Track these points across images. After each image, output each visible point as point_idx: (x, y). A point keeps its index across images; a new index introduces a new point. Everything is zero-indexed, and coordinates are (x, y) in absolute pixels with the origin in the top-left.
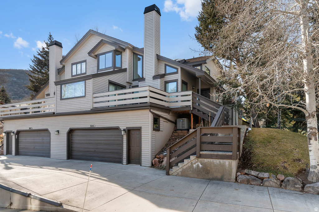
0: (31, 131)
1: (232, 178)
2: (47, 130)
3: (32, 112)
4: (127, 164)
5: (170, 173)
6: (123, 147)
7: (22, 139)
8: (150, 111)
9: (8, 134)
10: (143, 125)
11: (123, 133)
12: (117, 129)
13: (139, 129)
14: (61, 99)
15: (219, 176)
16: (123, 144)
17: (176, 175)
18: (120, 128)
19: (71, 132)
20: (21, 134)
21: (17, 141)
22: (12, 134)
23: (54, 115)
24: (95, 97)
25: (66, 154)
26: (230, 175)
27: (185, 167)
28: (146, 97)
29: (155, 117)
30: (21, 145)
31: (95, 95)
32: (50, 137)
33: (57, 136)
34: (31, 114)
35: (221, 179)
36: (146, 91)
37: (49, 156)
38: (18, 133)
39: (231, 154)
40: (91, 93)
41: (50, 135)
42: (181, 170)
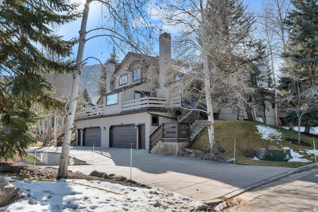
0: (91, 128)
1: (176, 153)
2: (99, 127)
3: (92, 115)
4: (138, 149)
5: (151, 152)
6: (136, 137)
7: (87, 134)
8: (148, 113)
9: (79, 130)
10: (146, 122)
11: (136, 127)
12: (134, 125)
13: (144, 125)
14: (106, 106)
15: (171, 152)
16: (136, 136)
17: (153, 153)
18: (135, 124)
19: (112, 128)
20: (86, 131)
21: (84, 135)
22: (81, 131)
23: (103, 116)
24: (123, 104)
25: (109, 143)
26: (176, 151)
27: (157, 148)
28: (147, 104)
29: (153, 116)
30: (86, 139)
31: (123, 103)
32: (101, 132)
33: (104, 131)
34: (91, 116)
35: (172, 155)
36: (146, 100)
37: (100, 146)
38: (85, 130)
39: (175, 138)
40: (121, 102)
41: (101, 131)
42: (155, 150)
